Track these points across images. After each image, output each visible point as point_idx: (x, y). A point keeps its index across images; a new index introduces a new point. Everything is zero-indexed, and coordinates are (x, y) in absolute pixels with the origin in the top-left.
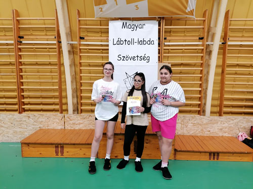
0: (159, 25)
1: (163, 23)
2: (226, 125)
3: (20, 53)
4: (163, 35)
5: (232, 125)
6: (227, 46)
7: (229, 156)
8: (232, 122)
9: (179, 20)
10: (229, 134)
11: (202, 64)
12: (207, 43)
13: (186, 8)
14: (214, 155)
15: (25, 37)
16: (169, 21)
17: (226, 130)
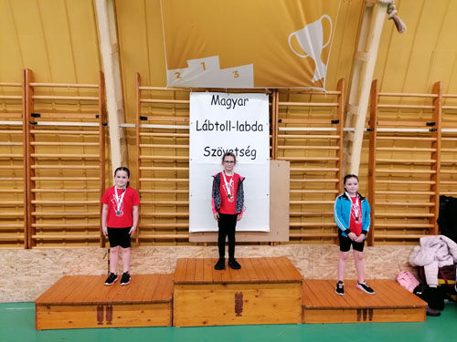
0: (271, 101)
1: (276, 97)
2: (380, 260)
3: (32, 143)
4: (276, 116)
5: (389, 261)
6: (376, 134)
7: (388, 314)
8: (388, 255)
9: (300, 93)
10: (384, 275)
11: (338, 161)
12: (345, 129)
13: (312, 77)
14: (365, 313)
15: (43, 115)
16: (286, 95)
17: (381, 269)
